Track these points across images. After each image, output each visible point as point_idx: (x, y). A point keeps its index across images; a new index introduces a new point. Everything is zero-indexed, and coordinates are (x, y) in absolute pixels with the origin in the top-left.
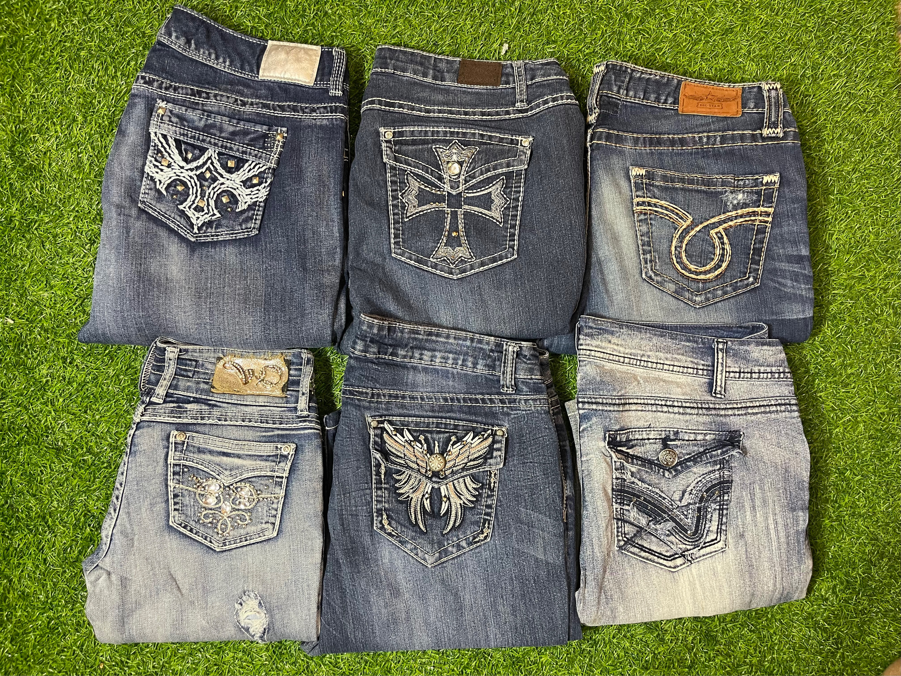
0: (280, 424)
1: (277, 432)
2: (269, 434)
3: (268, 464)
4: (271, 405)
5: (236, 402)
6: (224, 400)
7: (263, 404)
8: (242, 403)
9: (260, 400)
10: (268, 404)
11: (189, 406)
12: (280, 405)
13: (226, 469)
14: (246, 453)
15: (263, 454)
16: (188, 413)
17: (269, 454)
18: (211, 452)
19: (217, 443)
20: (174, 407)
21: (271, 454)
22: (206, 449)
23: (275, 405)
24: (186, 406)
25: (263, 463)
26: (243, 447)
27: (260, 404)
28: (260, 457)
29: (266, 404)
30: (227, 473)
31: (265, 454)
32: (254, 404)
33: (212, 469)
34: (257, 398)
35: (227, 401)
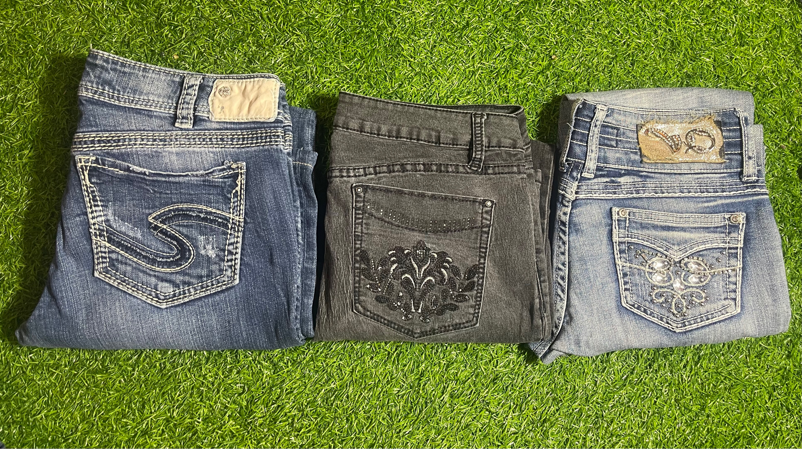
0: (723, 192)
1: (720, 202)
2: (712, 204)
3: (717, 235)
4: (708, 171)
5: (669, 171)
6: (656, 171)
7: (699, 171)
8: (676, 172)
9: (696, 168)
10: (705, 171)
11: (622, 180)
12: (719, 171)
13: (673, 244)
14: (692, 226)
15: (710, 226)
16: (623, 187)
17: (716, 225)
18: (655, 227)
19: (660, 217)
20: (607, 182)
21: (719, 225)
22: (649, 224)
23: (713, 171)
24: (619, 180)
25: (712, 235)
26: (687, 219)
27: (696, 171)
28: (706, 229)
29: (703, 171)
30: (676, 248)
31: (713, 226)
32: (689, 171)
33: (658, 244)
34: (692, 165)
35: (660, 171)
